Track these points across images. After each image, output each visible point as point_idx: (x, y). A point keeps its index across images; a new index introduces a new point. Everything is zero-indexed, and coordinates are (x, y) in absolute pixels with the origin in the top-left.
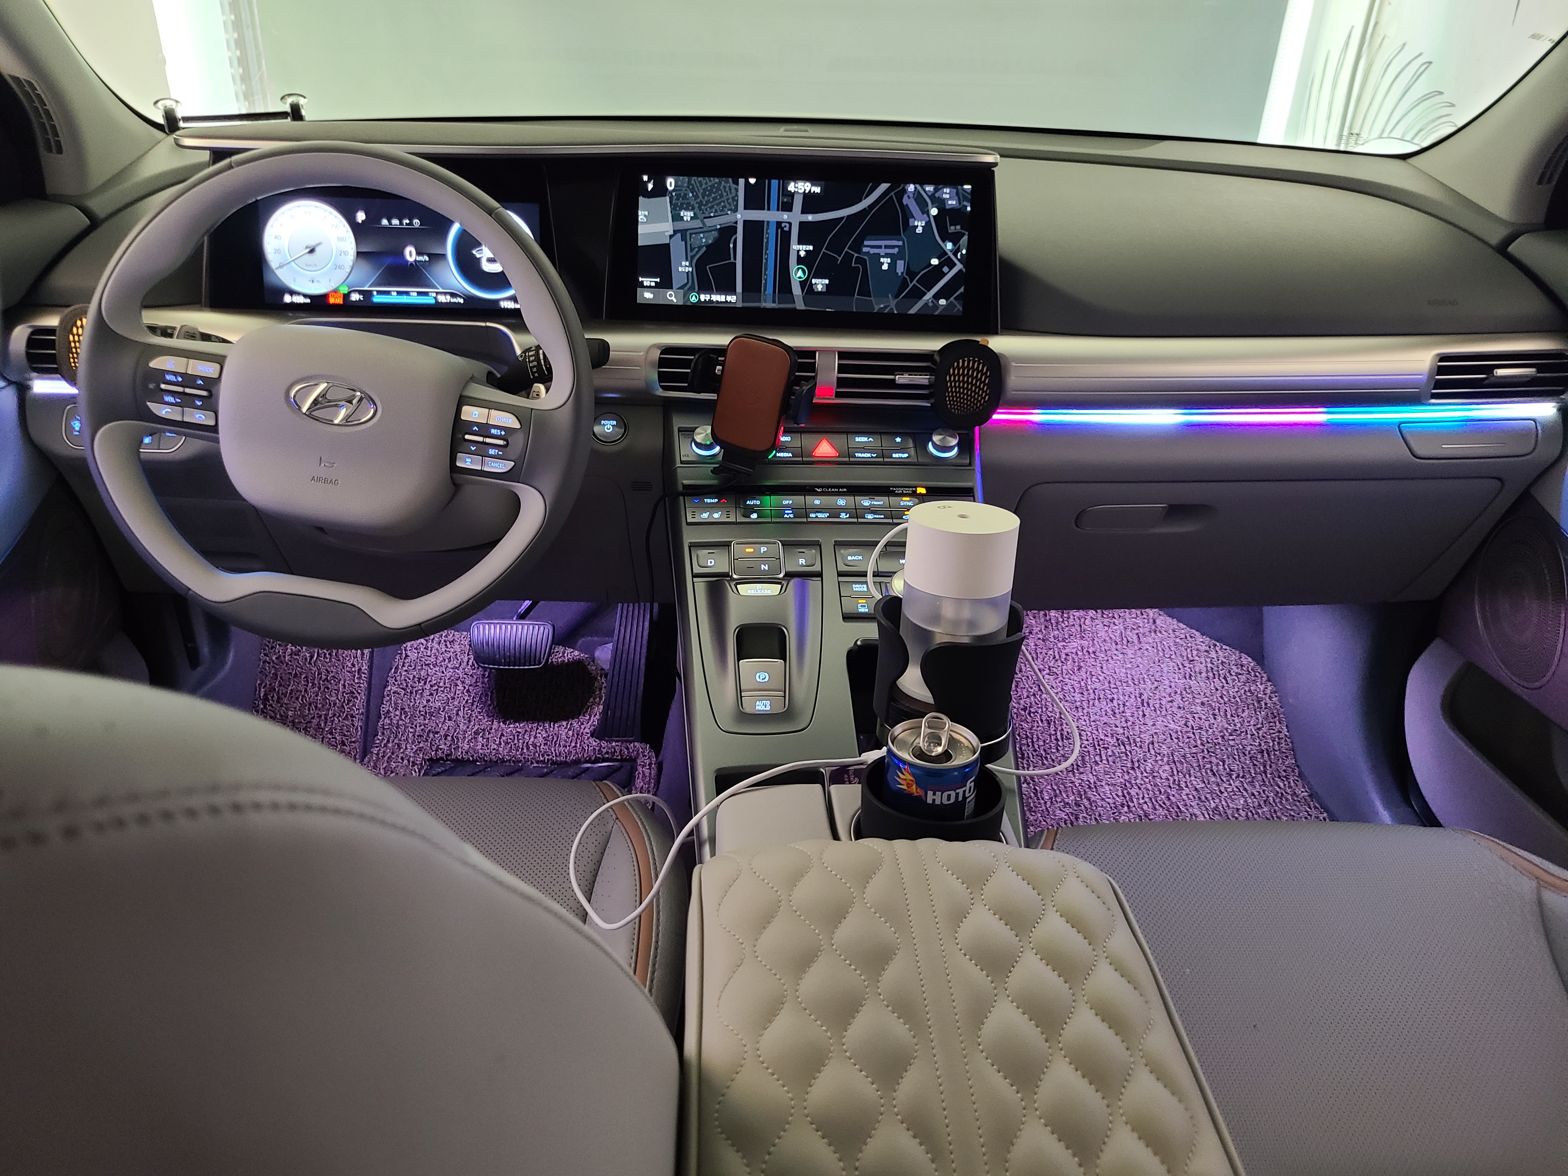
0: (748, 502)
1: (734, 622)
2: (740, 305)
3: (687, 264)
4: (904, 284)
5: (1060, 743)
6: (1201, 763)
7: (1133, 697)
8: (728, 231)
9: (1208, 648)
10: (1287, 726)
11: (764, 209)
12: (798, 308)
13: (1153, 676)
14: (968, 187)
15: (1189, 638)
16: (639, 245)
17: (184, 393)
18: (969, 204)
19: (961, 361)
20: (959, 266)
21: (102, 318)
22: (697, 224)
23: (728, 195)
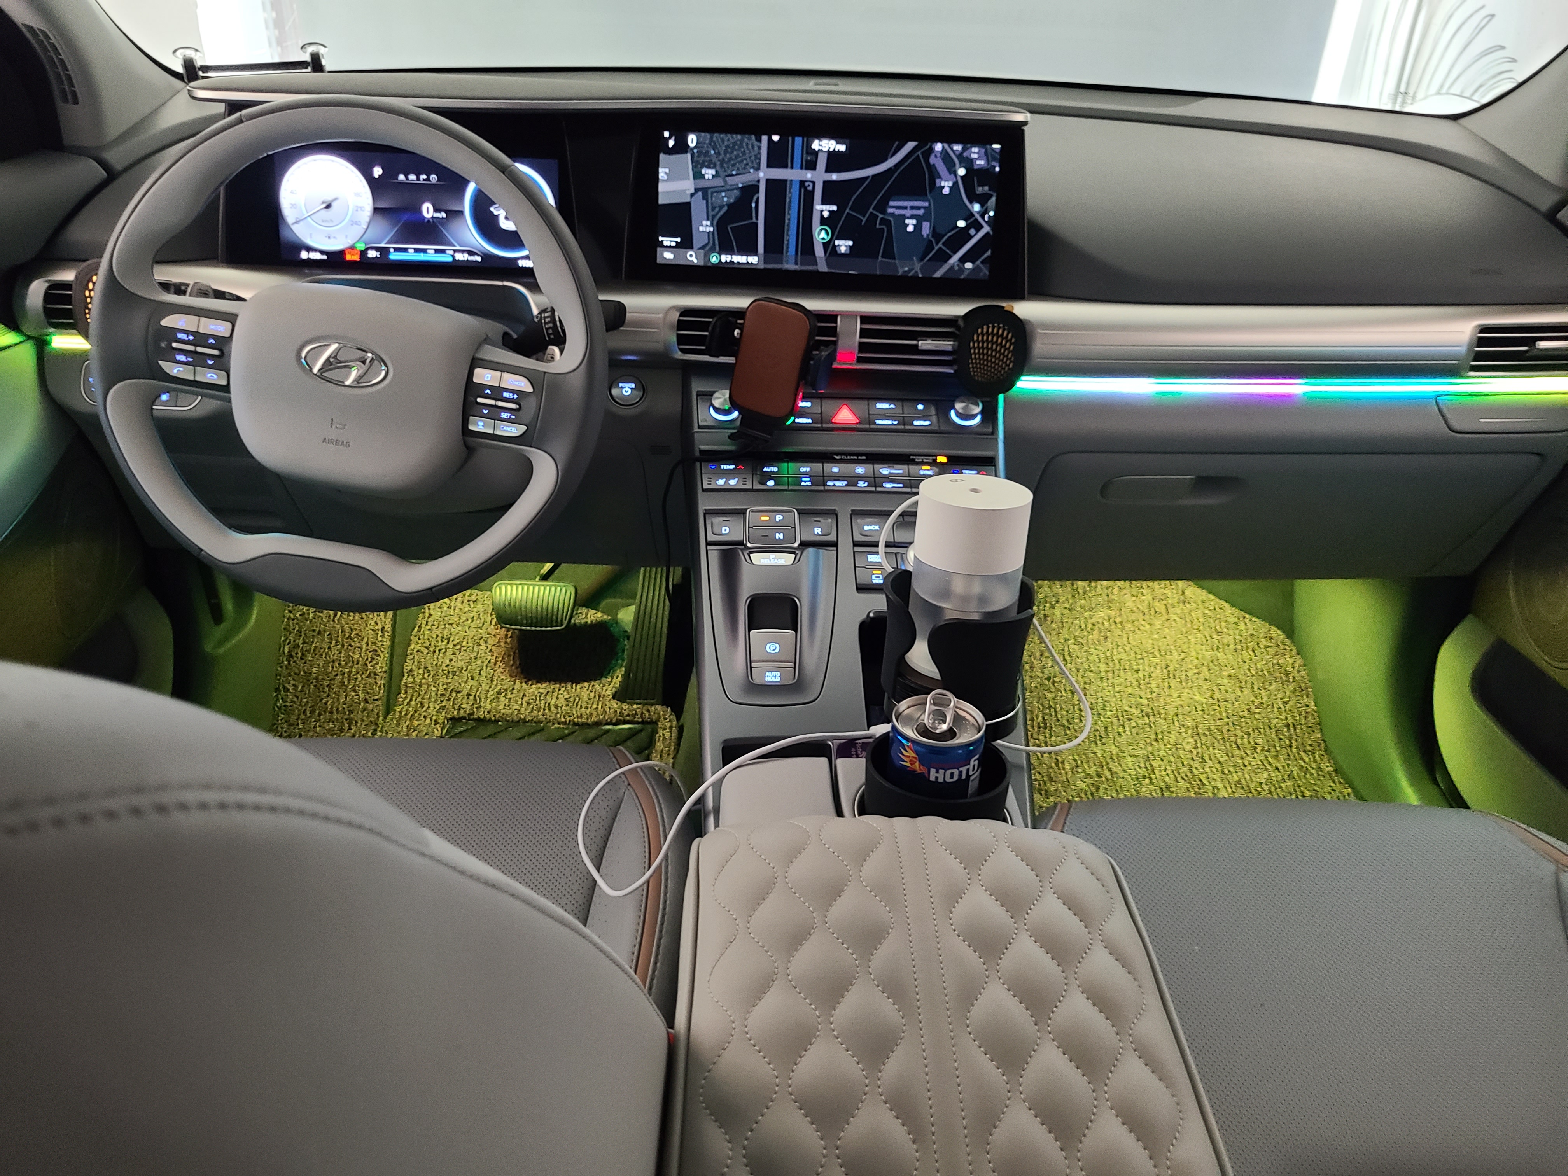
0: (765, 469)
1: (746, 591)
2: (761, 266)
3: (709, 223)
4: (930, 247)
6: (1226, 736)
7: (1159, 668)
8: (750, 190)
9: (1236, 620)
10: (1314, 700)
11: (786, 167)
12: (821, 270)
13: (1180, 647)
14: (997, 146)
15: (1218, 609)
16: (659, 203)
17: (196, 352)
18: (998, 165)
19: (985, 327)
21: (114, 275)
22: (719, 182)
23: (750, 152)
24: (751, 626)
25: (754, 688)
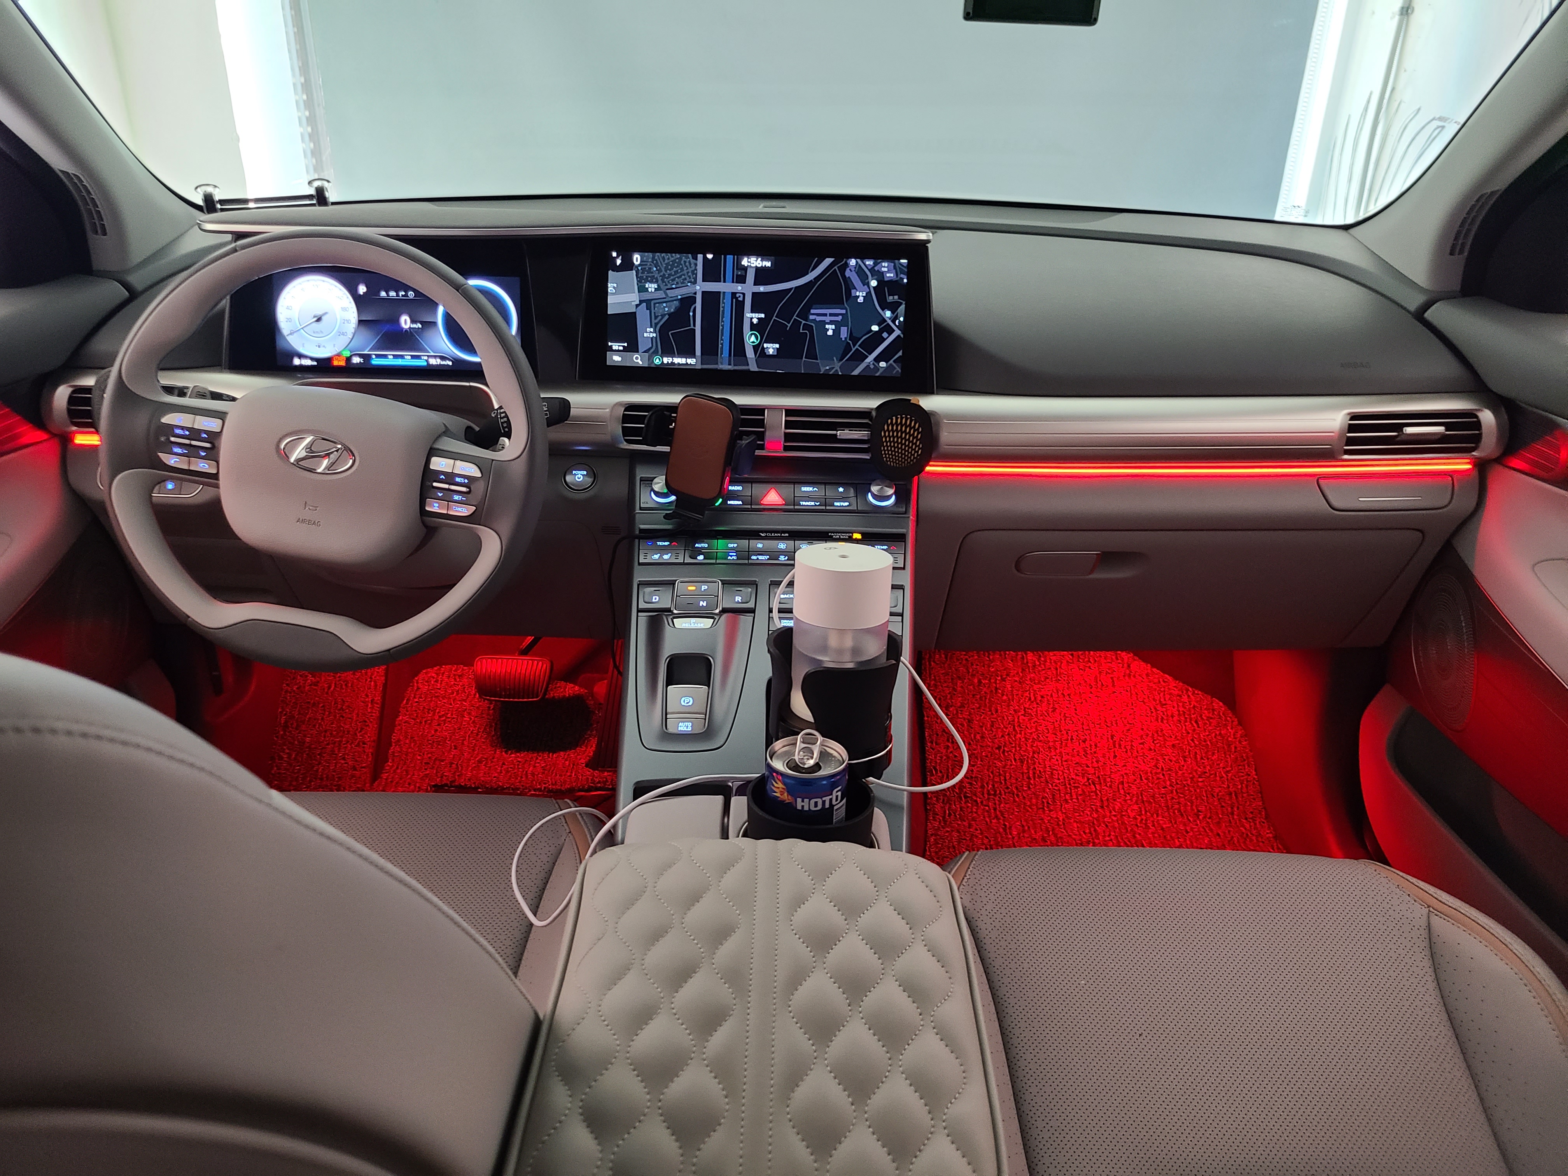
0: (697, 545)
1: (667, 652)
2: (699, 367)
3: (652, 330)
4: (848, 348)
5: (1032, 782)
6: (1170, 804)
7: (1105, 738)
8: (689, 301)
9: (1180, 693)
10: (1256, 770)
11: (720, 282)
12: (752, 370)
13: (1125, 718)
14: (903, 261)
15: (1162, 683)
16: (609, 313)
17: (191, 445)
18: (905, 277)
19: (894, 418)
20: (897, 332)
21: (122, 380)
22: (660, 294)
23: (687, 269)
24: (670, 682)
25: (667, 736)
